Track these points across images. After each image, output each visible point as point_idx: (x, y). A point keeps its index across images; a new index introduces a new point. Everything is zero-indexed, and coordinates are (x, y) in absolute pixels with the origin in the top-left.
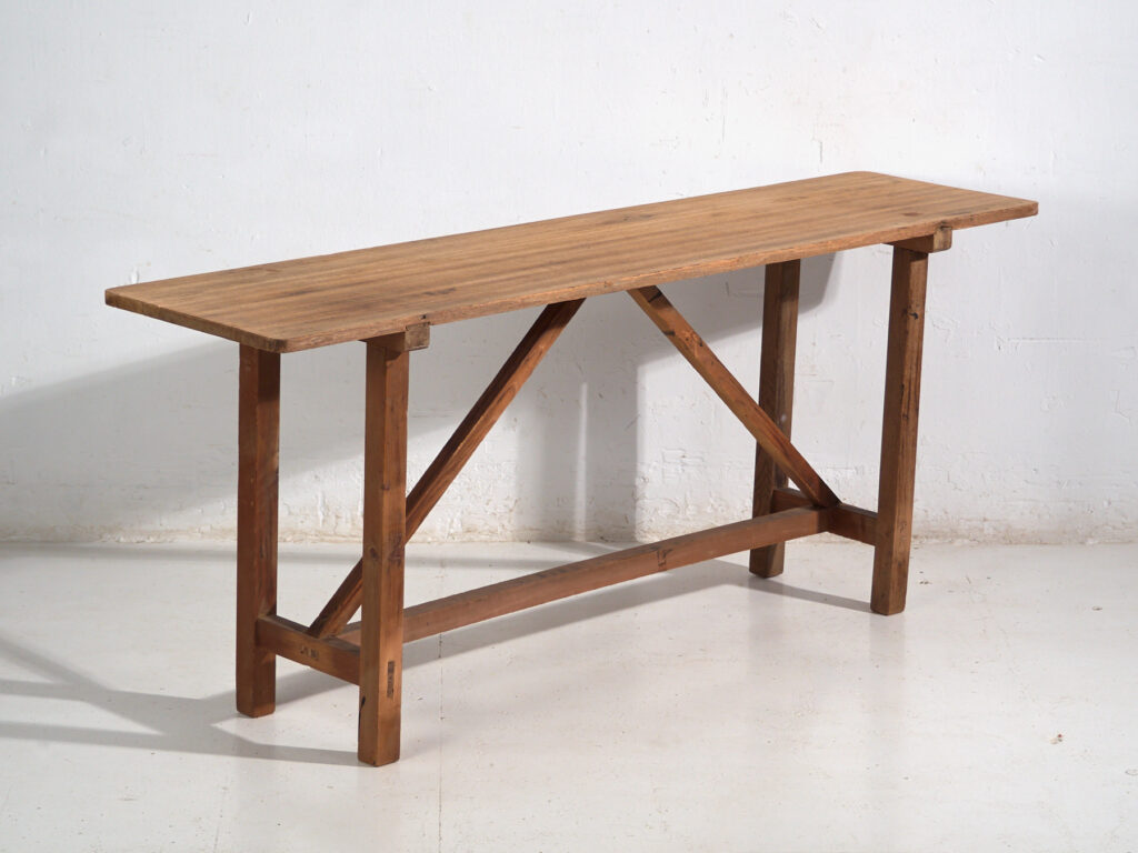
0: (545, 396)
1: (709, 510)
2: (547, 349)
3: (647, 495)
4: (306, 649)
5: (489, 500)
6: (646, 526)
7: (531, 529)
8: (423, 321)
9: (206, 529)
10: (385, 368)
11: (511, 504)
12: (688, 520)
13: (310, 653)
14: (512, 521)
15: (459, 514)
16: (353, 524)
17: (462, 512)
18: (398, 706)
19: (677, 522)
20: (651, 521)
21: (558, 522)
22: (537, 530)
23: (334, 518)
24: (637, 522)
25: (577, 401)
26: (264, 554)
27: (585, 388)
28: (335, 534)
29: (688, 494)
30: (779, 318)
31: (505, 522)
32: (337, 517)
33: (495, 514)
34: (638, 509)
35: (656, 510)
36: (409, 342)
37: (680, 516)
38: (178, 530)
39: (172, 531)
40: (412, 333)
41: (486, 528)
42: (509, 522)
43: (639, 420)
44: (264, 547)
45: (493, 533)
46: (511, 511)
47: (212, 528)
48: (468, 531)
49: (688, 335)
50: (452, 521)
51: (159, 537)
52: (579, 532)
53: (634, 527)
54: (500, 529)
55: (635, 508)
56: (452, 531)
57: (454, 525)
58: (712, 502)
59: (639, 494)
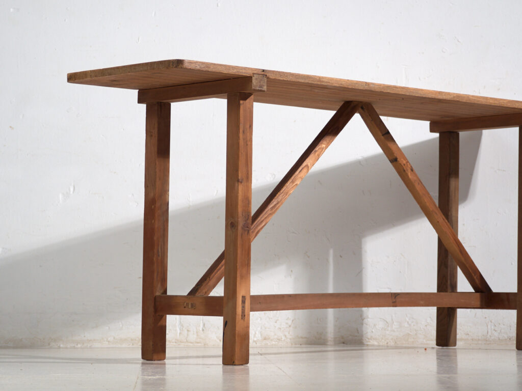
0: (309, 257)
1: (406, 325)
2: (327, 147)
3: (370, 316)
4: (187, 304)
5: (278, 320)
6: (369, 335)
7: (302, 338)
8: (263, 73)
9: (111, 339)
10: (239, 105)
11: (290, 322)
12: (394, 331)
13: (190, 307)
14: (291, 333)
15: (259, 329)
16: (197, 335)
17: (261, 328)
18: (248, 327)
19: (388, 332)
20: (372, 332)
21: (318, 333)
22: (306, 338)
23: (186, 331)
24: (364, 332)
25: (327, 260)
26: (160, 254)
27: (331, 252)
28: (187, 341)
29: (394, 315)
30: (449, 188)
31: (287, 334)
32: (188, 331)
33: (280, 329)
34: (364, 325)
35: (375, 325)
36: (255, 84)
37: (389, 329)
38: (94, 340)
39: (91, 340)
40: (256, 79)
41: (276, 337)
42: (289, 333)
43: (364, 270)
44: (160, 250)
45: (279, 340)
46: (290, 326)
47: (114, 338)
48: (265, 339)
49: (405, 162)
50: (256, 333)
51: (83, 344)
52: (329, 339)
53: (362, 336)
54: (283, 338)
55: (362, 324)
56: (255, 339)
57: (257, 336)
58: (407, 319)
59: (365, 316)
